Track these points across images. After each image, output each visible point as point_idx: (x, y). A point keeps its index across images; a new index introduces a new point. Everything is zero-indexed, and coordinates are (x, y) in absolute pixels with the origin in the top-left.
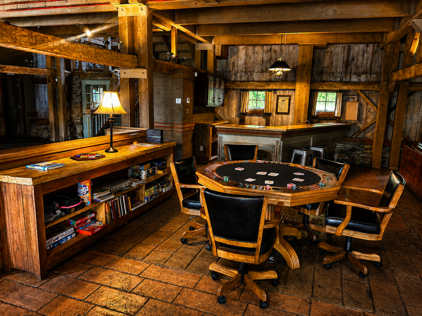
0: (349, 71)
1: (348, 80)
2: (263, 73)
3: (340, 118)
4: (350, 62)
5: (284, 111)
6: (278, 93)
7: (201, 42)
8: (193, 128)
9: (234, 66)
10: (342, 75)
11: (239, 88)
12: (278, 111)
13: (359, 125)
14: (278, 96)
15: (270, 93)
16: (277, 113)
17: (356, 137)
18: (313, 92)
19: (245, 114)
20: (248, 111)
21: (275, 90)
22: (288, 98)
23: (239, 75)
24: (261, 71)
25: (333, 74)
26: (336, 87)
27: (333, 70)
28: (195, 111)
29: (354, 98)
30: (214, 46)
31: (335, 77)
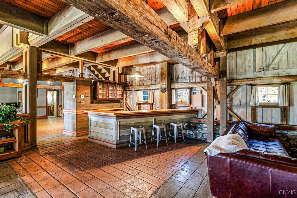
0: (194, 75)
1: (194, 81)
10: (190, 78)
18: (173, 90)
25: (185, 78)
26: (185, 86)
27: (185, 76)
28: (92, 102)
29: (198, 92)
30: (118, 68)
31: (186, 80)
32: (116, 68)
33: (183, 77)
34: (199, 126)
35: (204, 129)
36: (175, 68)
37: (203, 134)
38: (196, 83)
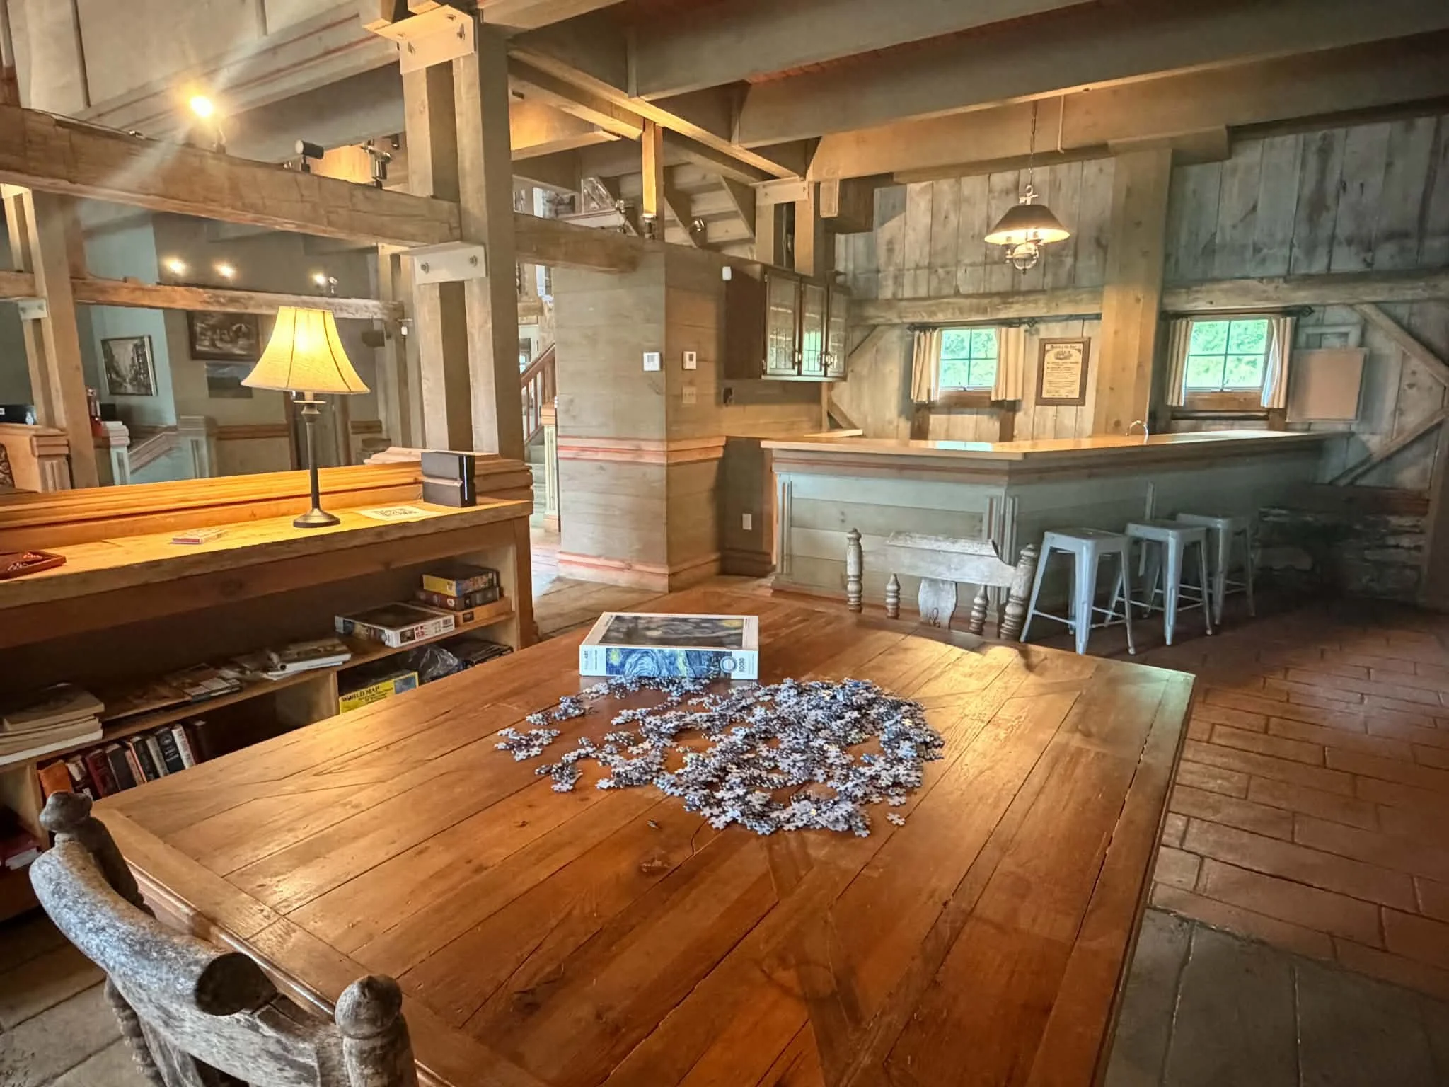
0: (1324, 233)
1: (1319, 267)
2: (988, 267)
3: (1282, 412)
4: (1330, 201)
5: (1063, 393)
6: (1045, 331)
7: (773, 177)
8: (719, 454)
9: (890, 251)
10: (1295, 250)
11: (905, 320)
12: (1045, 395)
13: (1365, 437)
14: (1043, 343)
15: (1012, 331)
16: (1041, 401)
17: (1352, 483)
18: (1175, 324)
19: (929, 407)
20: (936, 397)
21: (1033, 321)
22: (1080, 346)
23: (907, 279)
24: (981, 259)
25: (1257, 250)
26: (1267, 299)
27: (1257, 235)
28: (726, 397)
29: (1346, 335)
30: (817, 186)
31: (1263, 261)
32: (805, 184)
33: (1244, 247)
34: (1358, 527)
35: (1392, 541)
36: (1190, 186)
37: (1381, 565)
38: (1329, 278)
